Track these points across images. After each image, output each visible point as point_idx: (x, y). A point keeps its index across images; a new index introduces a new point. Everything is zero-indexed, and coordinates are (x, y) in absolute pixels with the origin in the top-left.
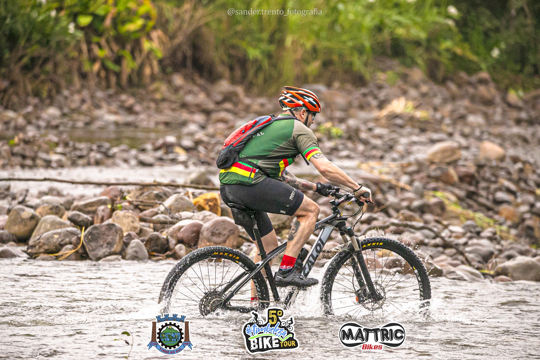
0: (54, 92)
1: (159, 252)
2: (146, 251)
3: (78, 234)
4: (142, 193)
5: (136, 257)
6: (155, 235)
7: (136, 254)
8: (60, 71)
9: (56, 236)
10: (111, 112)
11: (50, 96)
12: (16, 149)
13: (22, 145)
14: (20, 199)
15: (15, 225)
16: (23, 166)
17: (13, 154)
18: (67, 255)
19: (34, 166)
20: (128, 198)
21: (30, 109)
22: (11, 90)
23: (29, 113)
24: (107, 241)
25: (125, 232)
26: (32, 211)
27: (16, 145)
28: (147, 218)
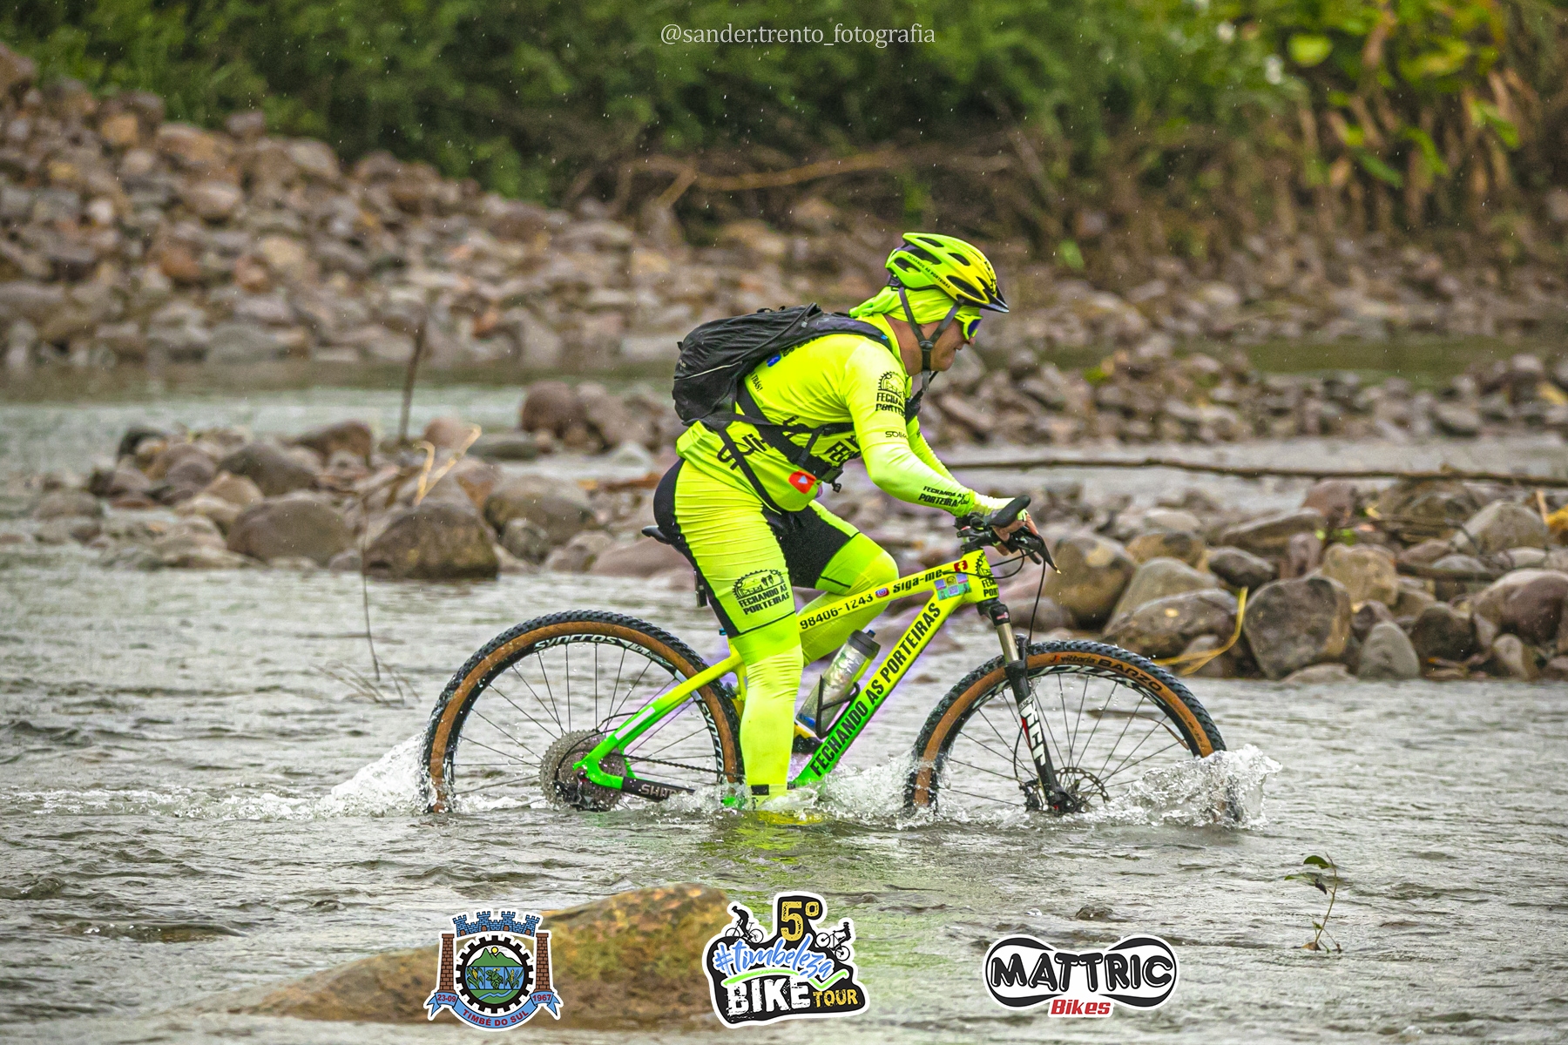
0: (1224, 245)
1: (1450, 655)
2: (1413, 655)
3: (1231, 607)
4: (1411, 499)
5: (1387, 673)
6: (1437, 611)
7: (1384, 662)
8: (1241, 188)
9: (1172, 613)
10: (1374, 295)
11: (1215, 254)
12: (1110, 394)
13: (1125, 382)
14: (1102, 519)
15: (1070, 584)
16: (1124, 438)
17: (1100, 406)
18: (1201, 663)
19: (1154, 437)
20: (1371, 512)
21: (1157, 288)
22: (1112, 239)
23: (1155, 300)
24: (1309, 626)
25: (1357, 601)
26: (1117, 548)
27: (1109, 381)
28: (1415, 564)
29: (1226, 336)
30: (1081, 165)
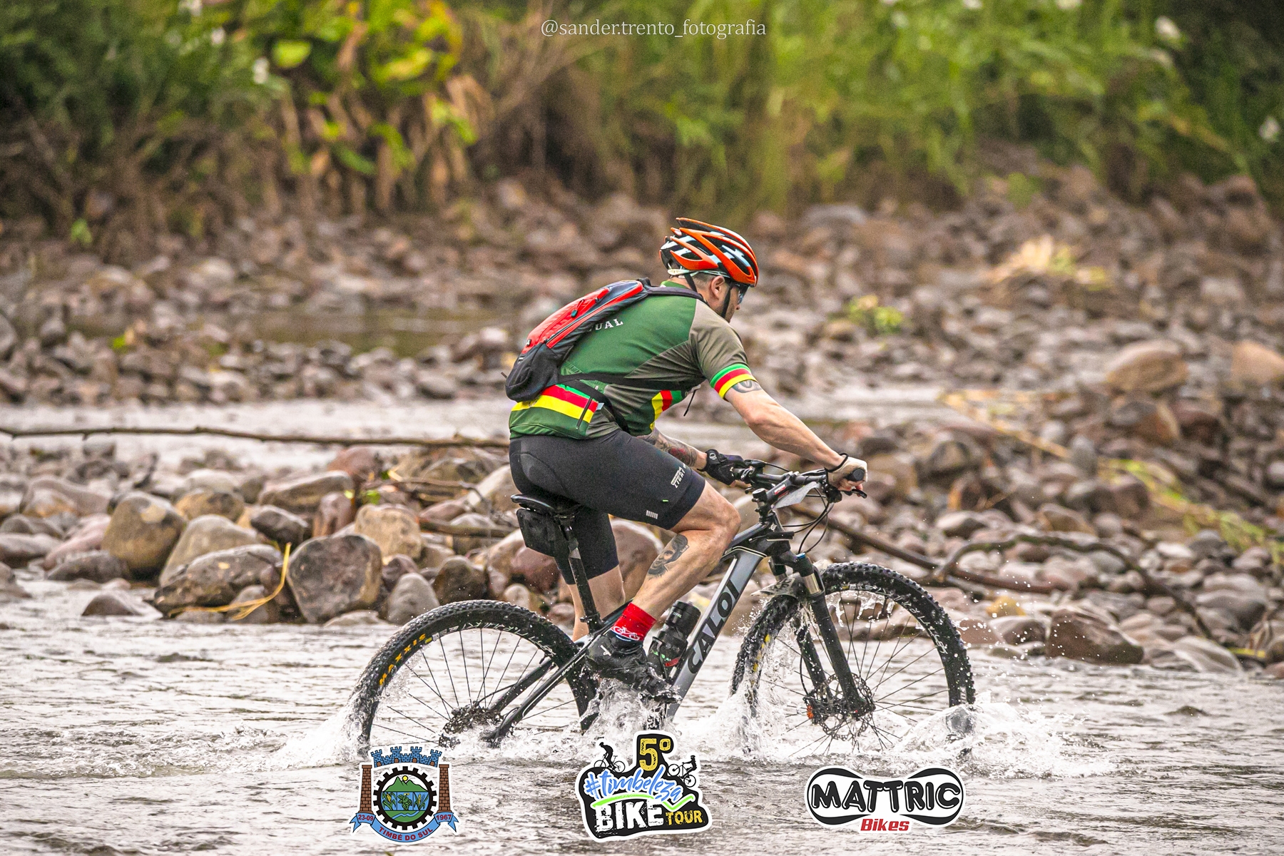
0: (218, 223)
2: (436, 602)
3: (276, 561)
4: (428, 464)
6: (456, 564)
7: (411, 609)
8: (233, 173)
9: (224, 566)
10: (353, 271)
11: (210, 234)
12: (129, 359)
13: (144, 349)
14: (139, 476)
15: (125, 540)
16: (145, 399)
17: (122, 371)
18: (250, 610)
19: (170, 400)
20: (393, 475)
21: (161, 263)
22: (118, 219)
23: (159, 274)
24: (344, 577)
25: (387, 556)
26: (165, 506)
27: (131, 348)
28: (438, 522)
29: (224, 306)
30: (90, 152)
